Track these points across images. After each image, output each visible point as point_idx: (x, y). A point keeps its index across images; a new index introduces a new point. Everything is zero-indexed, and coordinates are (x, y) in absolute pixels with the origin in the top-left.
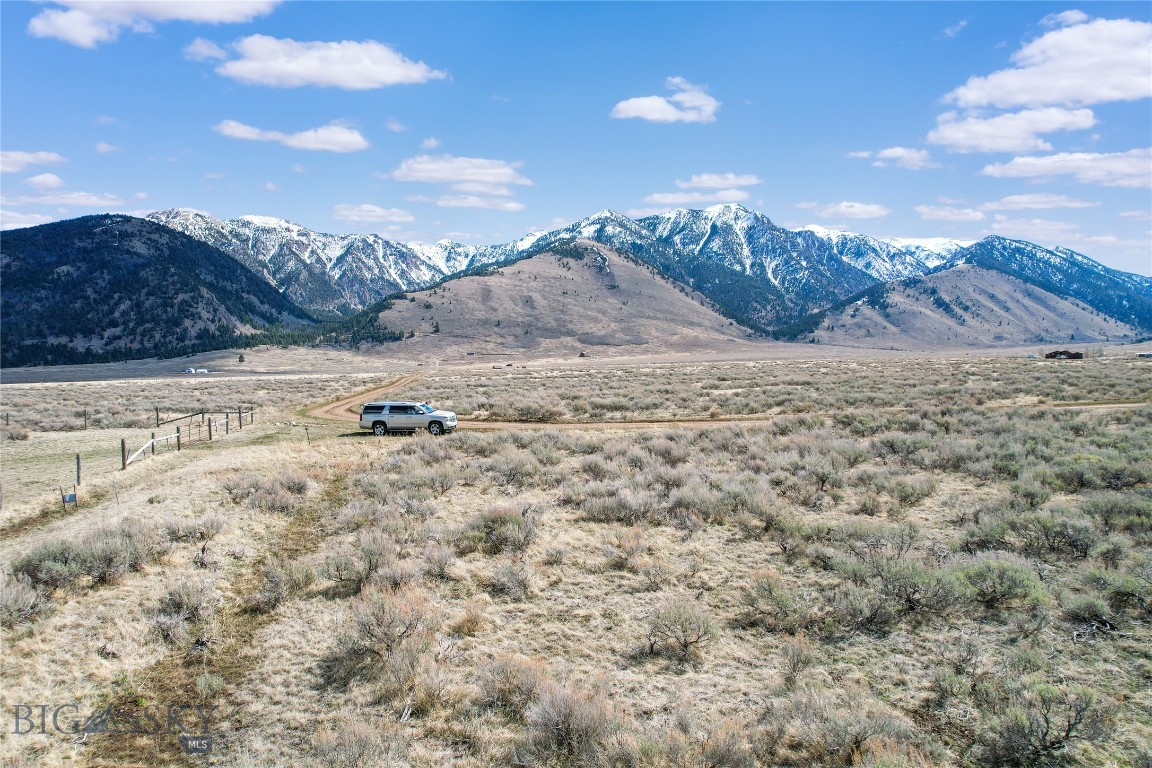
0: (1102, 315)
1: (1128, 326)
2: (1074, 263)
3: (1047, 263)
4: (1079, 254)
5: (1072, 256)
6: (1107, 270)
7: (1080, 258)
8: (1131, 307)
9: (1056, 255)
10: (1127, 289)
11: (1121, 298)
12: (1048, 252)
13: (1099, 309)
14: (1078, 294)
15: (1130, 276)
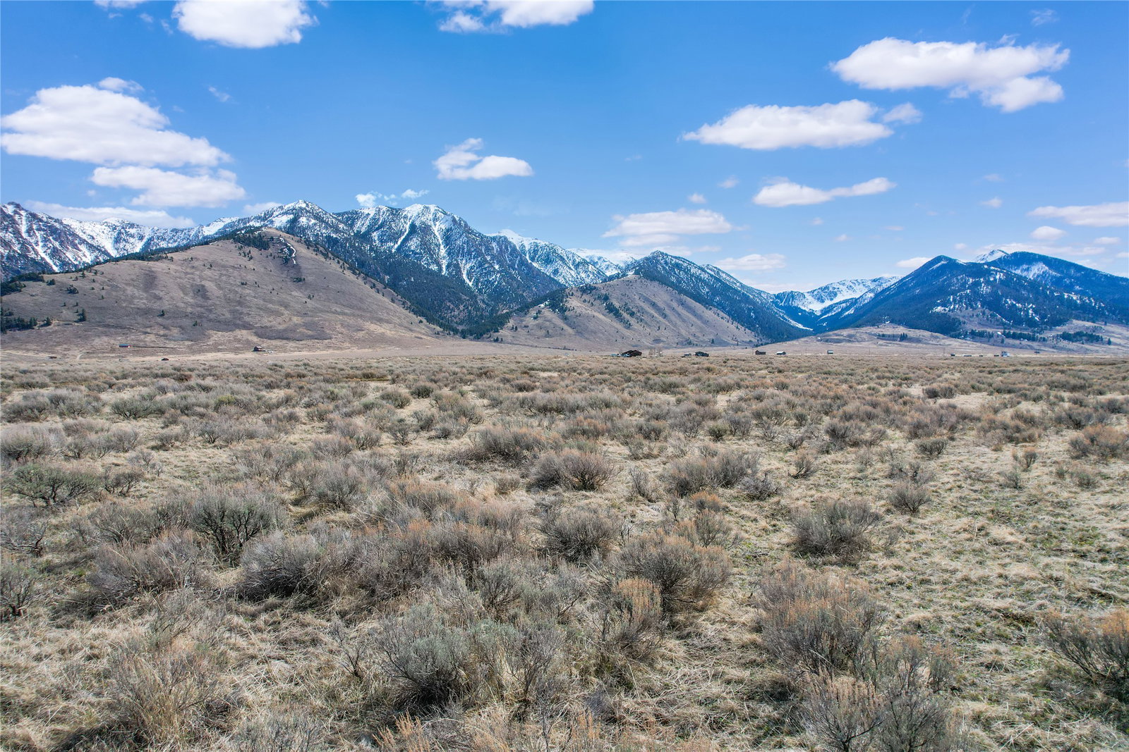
0: (735, 324)
1: (753, 333)
2: (718, 280)
3: (698, 278)
4: (723, 272)
5: (718, 273)
6: (743, 286)
7: (724, 276)
8: (756, 317)
9: (705, 272)
10: (754, 303)
11: (749, 310)
12: (700, 268)
13: (734, 319)
14: (721, 306)
15: (760, 292)
